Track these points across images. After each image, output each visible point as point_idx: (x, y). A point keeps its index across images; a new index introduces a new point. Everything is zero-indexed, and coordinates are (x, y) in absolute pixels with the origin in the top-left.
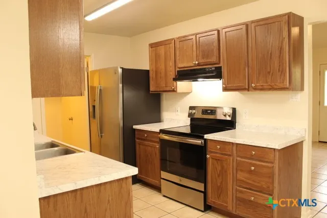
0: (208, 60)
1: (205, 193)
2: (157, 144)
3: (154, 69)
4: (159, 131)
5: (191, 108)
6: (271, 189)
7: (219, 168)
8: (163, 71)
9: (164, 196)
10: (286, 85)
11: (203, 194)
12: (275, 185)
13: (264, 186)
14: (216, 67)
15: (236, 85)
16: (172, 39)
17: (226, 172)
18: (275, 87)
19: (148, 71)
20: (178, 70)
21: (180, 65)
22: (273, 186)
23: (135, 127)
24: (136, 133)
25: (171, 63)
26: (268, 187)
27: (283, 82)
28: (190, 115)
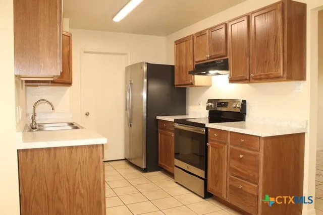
0: (218, 53)
1: (205, 180)
2: (172, 133)
3: (178, 65)
4: (173, 121)
5: (209, 101)
6: (256, 177)
7: (217, 156)
8: (184, 65)
9: (177, 183)
10: (280, 74)
11: (203, 181)
12: (260, 174)
13: (251, 175)
14: (224, 60)
15: (239, 76)
16: (191, 36)
17: (222, 160)
18: (271, 76)
19: (174, 66)
20: (196, 64)
21: (197, 60)
22: (259, 175)
23: (159, 118)
24: (159, 123)
25: (190, 58)
26: (254, 176)
27: (277, 71)
28: (208, 108)
